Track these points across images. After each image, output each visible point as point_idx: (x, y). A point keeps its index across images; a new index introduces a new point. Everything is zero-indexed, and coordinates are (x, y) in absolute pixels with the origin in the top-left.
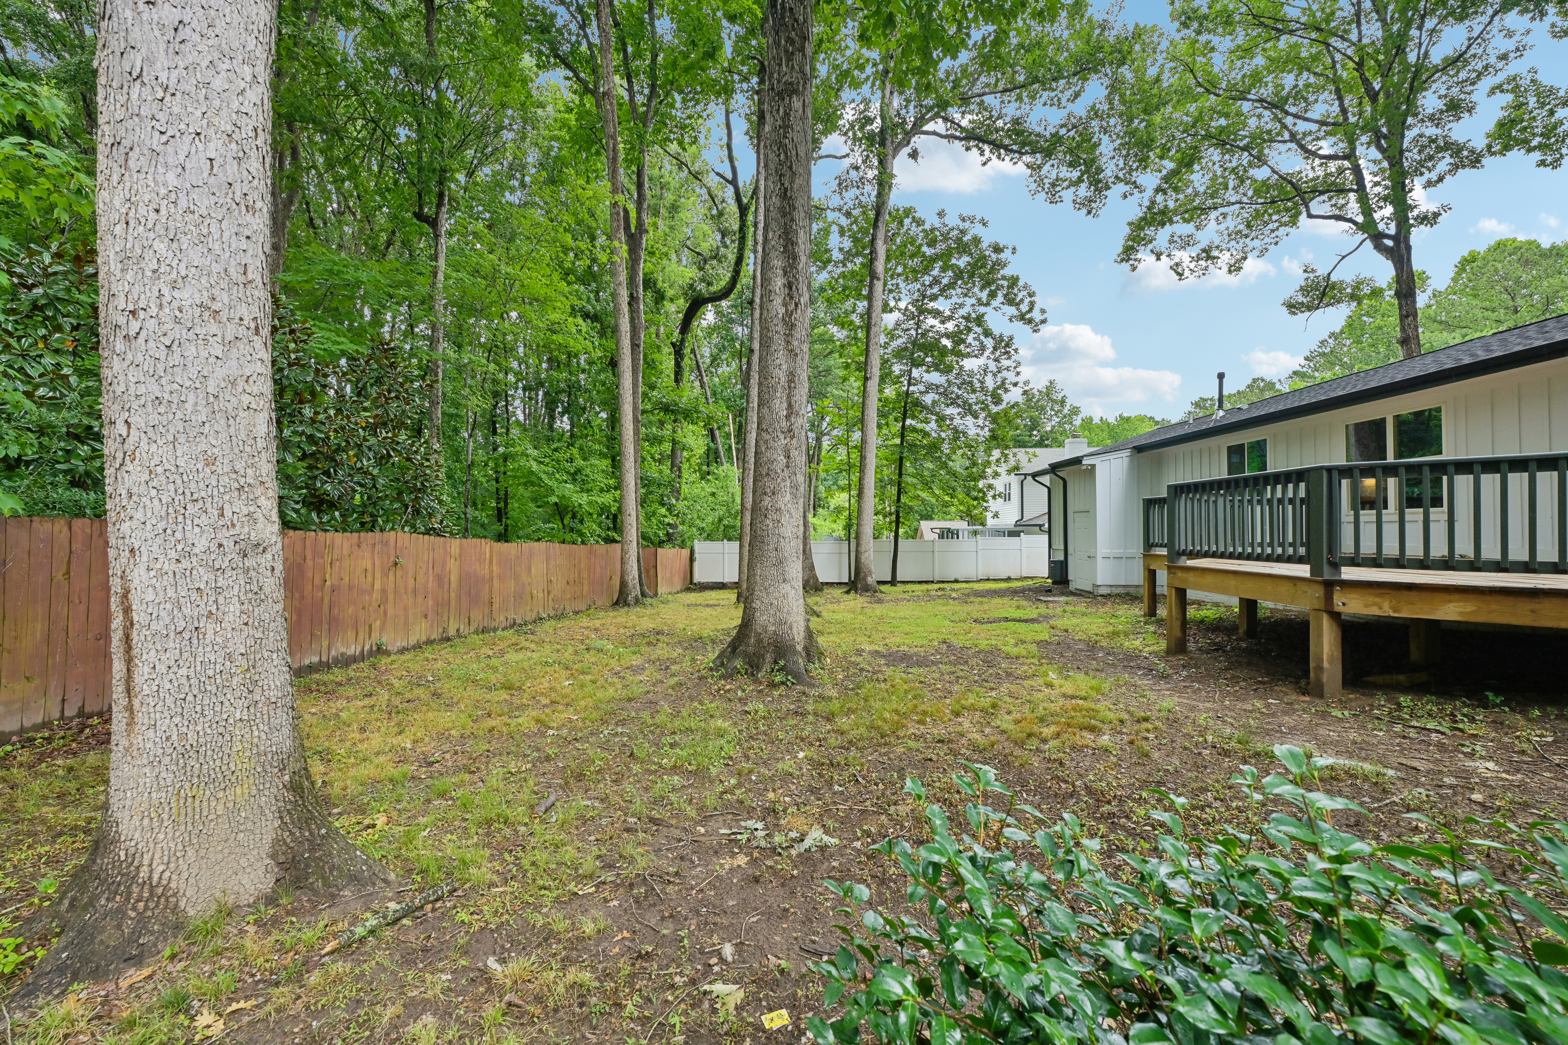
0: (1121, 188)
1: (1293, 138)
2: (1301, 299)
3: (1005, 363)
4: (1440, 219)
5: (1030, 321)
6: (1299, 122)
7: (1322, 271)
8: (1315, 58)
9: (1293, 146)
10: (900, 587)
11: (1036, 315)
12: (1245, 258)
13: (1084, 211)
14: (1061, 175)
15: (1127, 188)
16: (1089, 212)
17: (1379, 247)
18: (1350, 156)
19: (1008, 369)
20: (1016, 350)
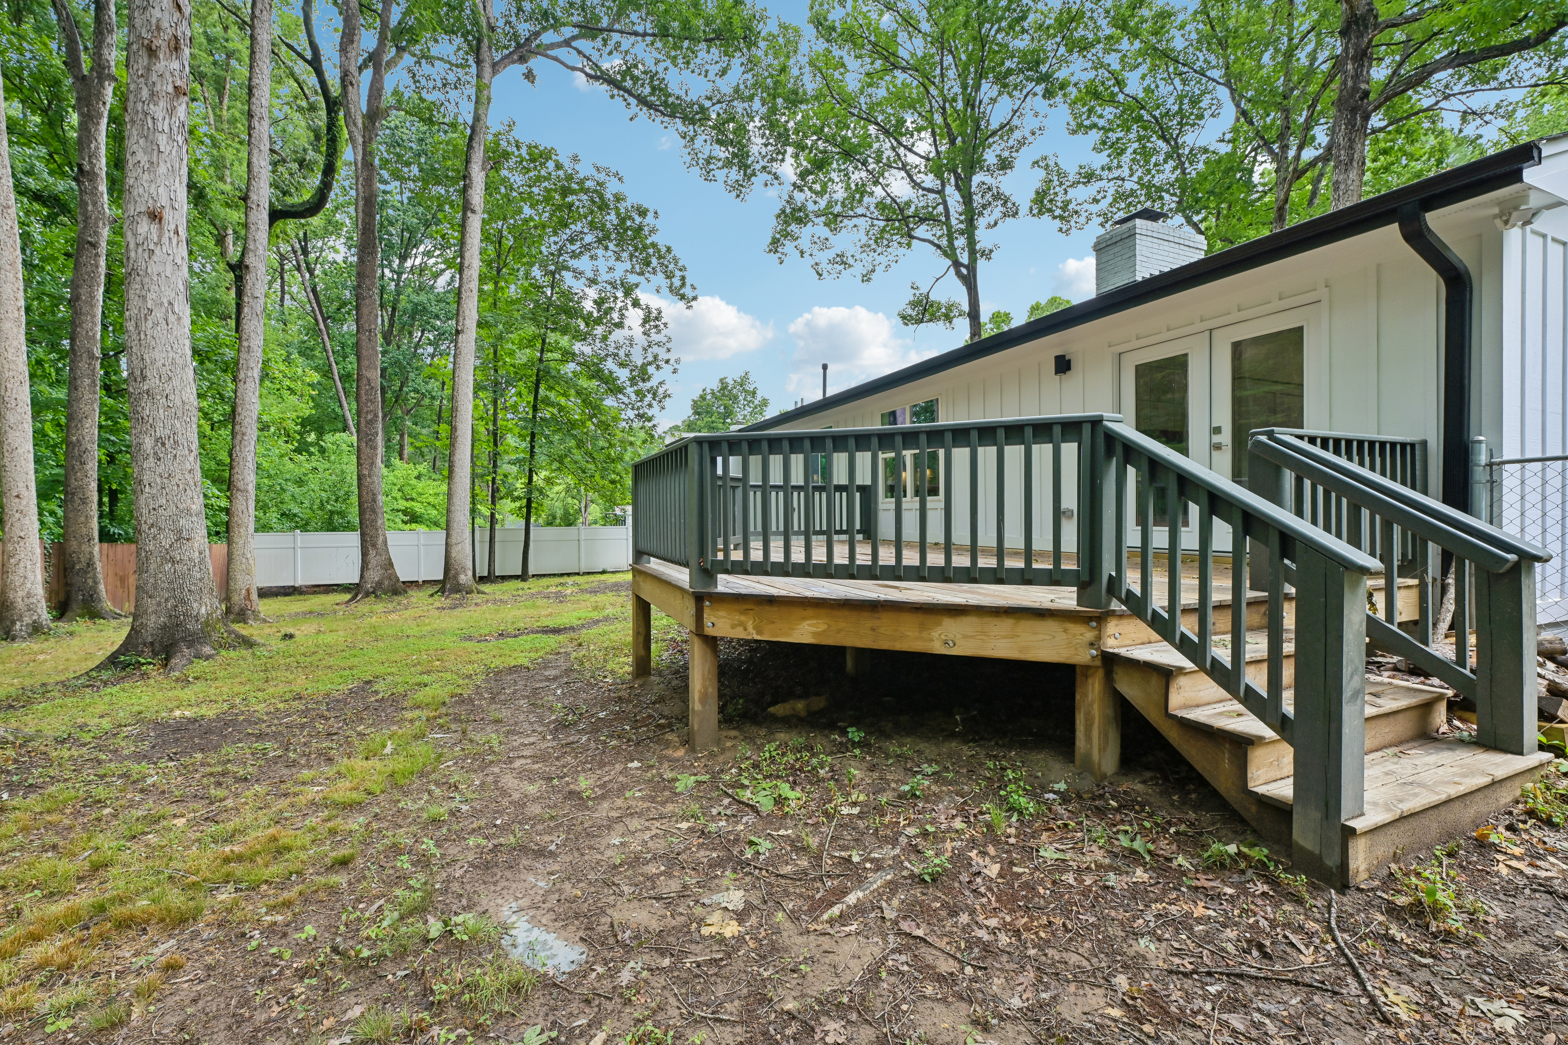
0: (763, 177)
1: (904, 167)
2: (910, 312)
3: (655, 337)
4: (993, 255)
5: (683, 297)
6: (908, 153)
7: (924, 290)
8: (920, 101)
9: (903, 174)
10: (531, 583)
11: (687, 291)
12: (873, 271)
13: (734, 194)
14: (714, 154)
15: (770, 177)
16: (738, 196)
17: (958, 273)
18: (941, 192)
19: (658, 344)
20: (665, 325)
